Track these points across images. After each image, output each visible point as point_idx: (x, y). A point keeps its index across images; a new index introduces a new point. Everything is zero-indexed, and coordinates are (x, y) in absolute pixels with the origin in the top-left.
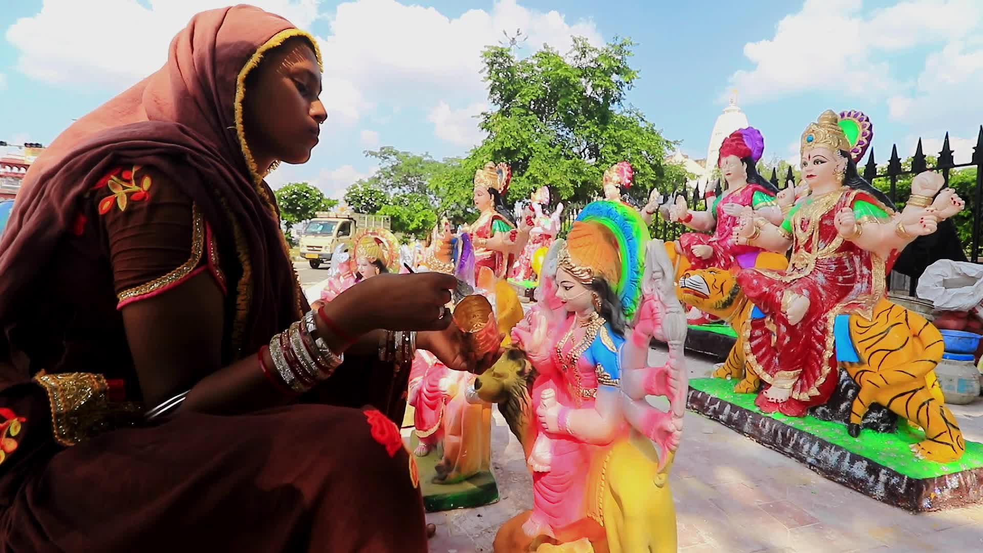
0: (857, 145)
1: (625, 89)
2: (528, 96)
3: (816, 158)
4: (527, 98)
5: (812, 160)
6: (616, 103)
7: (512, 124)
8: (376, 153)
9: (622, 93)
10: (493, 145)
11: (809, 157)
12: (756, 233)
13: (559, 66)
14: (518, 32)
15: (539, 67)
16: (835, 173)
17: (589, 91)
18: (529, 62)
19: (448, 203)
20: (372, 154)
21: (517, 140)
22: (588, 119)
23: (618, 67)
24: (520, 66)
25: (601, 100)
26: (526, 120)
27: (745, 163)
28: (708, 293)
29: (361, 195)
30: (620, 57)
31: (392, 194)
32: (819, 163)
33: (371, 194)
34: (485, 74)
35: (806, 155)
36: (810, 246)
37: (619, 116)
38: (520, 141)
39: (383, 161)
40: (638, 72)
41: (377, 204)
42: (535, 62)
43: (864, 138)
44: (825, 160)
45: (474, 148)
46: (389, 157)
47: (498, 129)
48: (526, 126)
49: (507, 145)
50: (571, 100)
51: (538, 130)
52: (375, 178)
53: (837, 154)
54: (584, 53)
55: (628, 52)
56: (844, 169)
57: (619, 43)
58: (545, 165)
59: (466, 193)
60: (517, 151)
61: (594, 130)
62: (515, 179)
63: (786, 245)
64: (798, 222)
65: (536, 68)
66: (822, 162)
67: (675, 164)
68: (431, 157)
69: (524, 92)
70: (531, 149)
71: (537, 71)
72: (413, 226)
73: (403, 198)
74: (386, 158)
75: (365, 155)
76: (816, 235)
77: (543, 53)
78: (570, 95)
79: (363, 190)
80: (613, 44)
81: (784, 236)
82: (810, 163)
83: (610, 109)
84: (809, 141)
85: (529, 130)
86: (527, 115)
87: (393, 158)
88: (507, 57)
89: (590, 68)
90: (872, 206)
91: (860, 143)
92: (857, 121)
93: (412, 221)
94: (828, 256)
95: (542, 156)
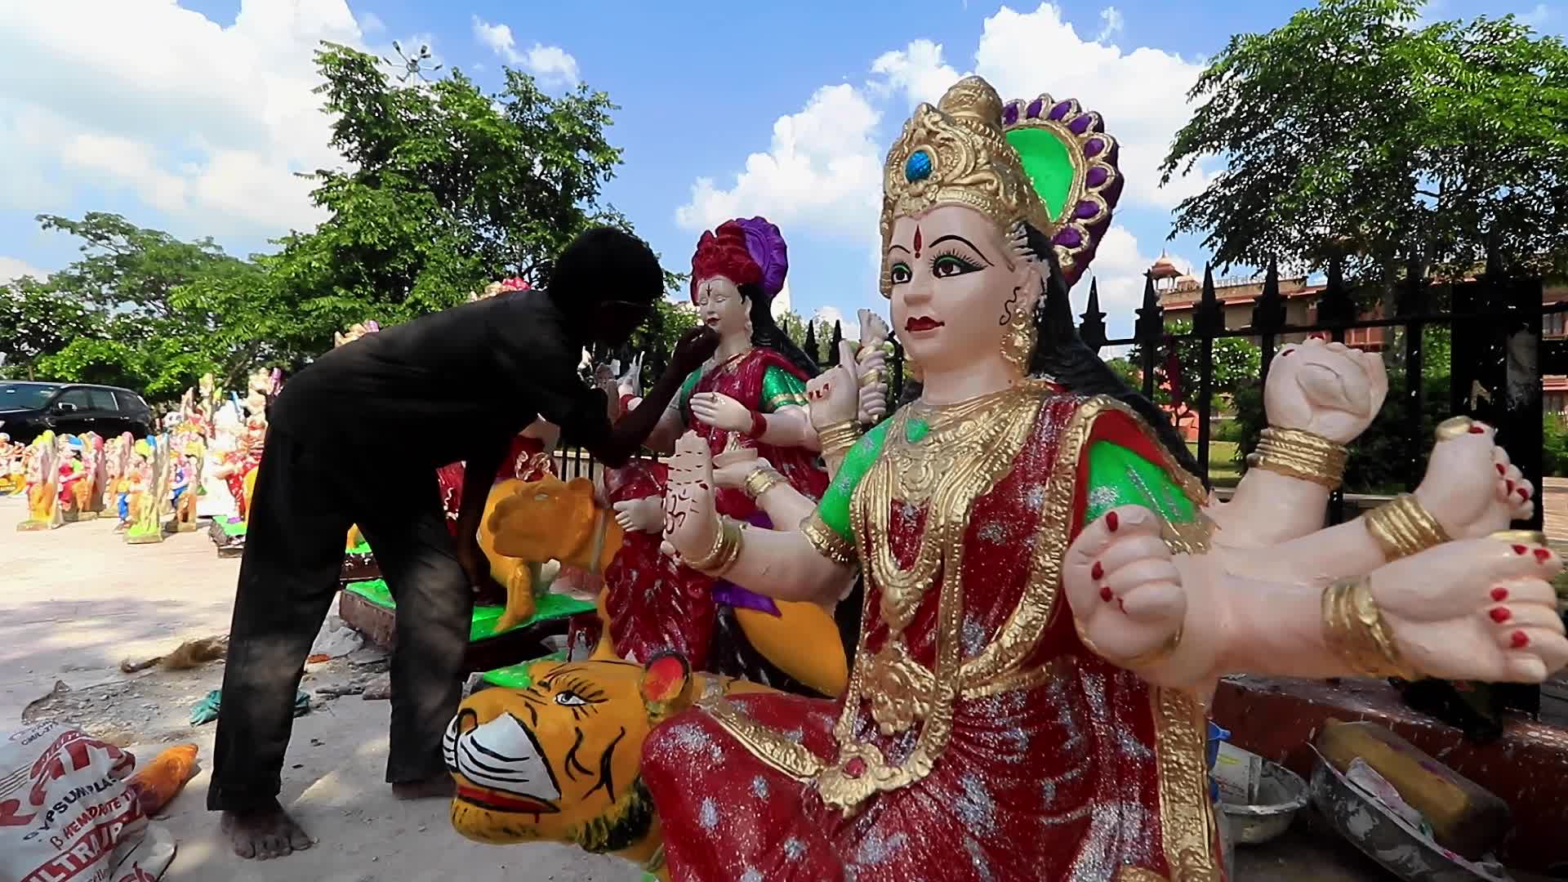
0: (1073, 219)
1: (600, 177)
2: (417, 155)
3: (944, 247)
4: (414, 158)
5: (928, 254)
6: (585, 198)
7: (381, 201)
8: (73, 223)
9: (594, 182)
10: (334, 235)
11: (917, 245)
12: (727, 547)
13: (478, 112)
14: (423, 51)
15: (443, 106)
16: (1007, 320)
17: (537, 170)
18: (422, 93)
19: (219, 340)
20: (60, 223)
21: (390, 233)
22: (534, 216)
23: (588, 138)
24: (403, 97)
25: (559, 188)
26: (413, 198)
27: (747, 297)
28: (550, 795)
29: (16, 311)
30: (590, 123)
31: (113, 313)
32: (956, 270)
33: (47, 310)
34: (325, 98)
35: (903, 234)
36: (930, 637)
37: (592, 221)
38: (396, 235)
39: (93, 243)
40: (619, 152)
41: (62, 333)
42: (433, 97)
43: (1095, 191)
44: (977, 259)
45: (290, 235)
46: (111, 236)
47: (348, 206)
48: (410, 210)
49: (367, 239)
50: (501, 177)
51: (440, 222)
52: (71, 277)
53: (1017, 240)
54: (528, 101)
55: (604, 116)
56: (1036, 307)
57: (587, 97)
58: (449, 287)
59: (268, 323)
60: (390, 254)
61: (544, 237)
62: (383, 306)
63: (835, 584)
64: (880, 516)
65: (436, 107)
66: (967, 268)
67: (686, 314)
68: (220, 248)
69: (409, 144)
70: (420, 256)
71: (437, 114)
72: (155, 386)
73: (140, 326)
74: (101, 237)
75: (41, 224)
76: (953, 586)
77: (451, 84)
78: (501, 169)
79: (23, 299)
80: (578, 97)
81: (827, 553)
82: (920, 267)
83: (574, 206)
84: (918, 174)
85: (418, 219)
86: (415, 189)
87: (121, 240)
88: (373, 74)
89: (538, 130)
90: (1148, 468)
91: (1084, 209)
92: (1063, 131)
93: (155, 375)
94: (998, 687)
95: (442, 270)
